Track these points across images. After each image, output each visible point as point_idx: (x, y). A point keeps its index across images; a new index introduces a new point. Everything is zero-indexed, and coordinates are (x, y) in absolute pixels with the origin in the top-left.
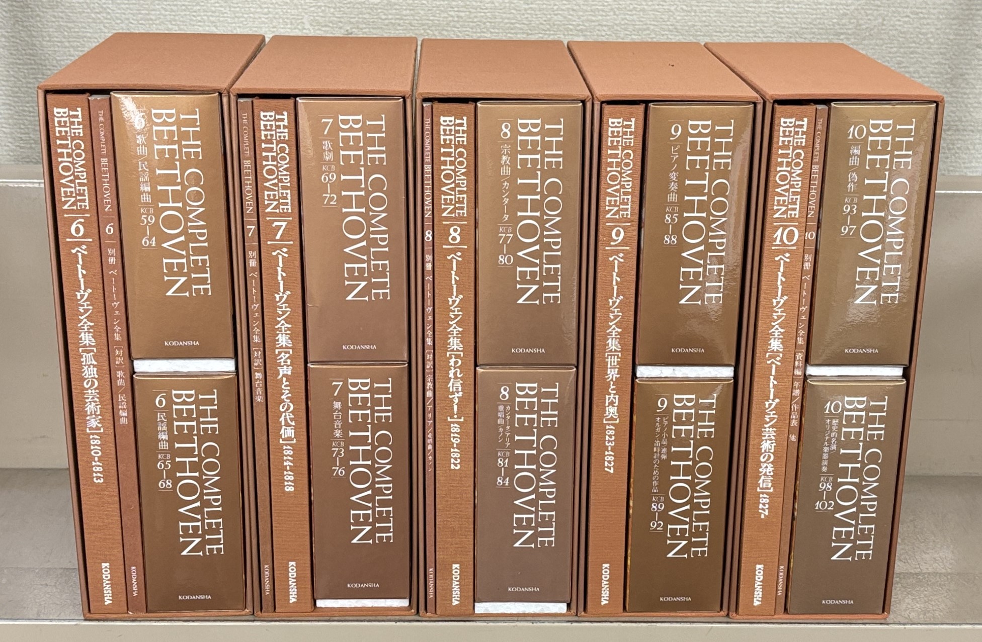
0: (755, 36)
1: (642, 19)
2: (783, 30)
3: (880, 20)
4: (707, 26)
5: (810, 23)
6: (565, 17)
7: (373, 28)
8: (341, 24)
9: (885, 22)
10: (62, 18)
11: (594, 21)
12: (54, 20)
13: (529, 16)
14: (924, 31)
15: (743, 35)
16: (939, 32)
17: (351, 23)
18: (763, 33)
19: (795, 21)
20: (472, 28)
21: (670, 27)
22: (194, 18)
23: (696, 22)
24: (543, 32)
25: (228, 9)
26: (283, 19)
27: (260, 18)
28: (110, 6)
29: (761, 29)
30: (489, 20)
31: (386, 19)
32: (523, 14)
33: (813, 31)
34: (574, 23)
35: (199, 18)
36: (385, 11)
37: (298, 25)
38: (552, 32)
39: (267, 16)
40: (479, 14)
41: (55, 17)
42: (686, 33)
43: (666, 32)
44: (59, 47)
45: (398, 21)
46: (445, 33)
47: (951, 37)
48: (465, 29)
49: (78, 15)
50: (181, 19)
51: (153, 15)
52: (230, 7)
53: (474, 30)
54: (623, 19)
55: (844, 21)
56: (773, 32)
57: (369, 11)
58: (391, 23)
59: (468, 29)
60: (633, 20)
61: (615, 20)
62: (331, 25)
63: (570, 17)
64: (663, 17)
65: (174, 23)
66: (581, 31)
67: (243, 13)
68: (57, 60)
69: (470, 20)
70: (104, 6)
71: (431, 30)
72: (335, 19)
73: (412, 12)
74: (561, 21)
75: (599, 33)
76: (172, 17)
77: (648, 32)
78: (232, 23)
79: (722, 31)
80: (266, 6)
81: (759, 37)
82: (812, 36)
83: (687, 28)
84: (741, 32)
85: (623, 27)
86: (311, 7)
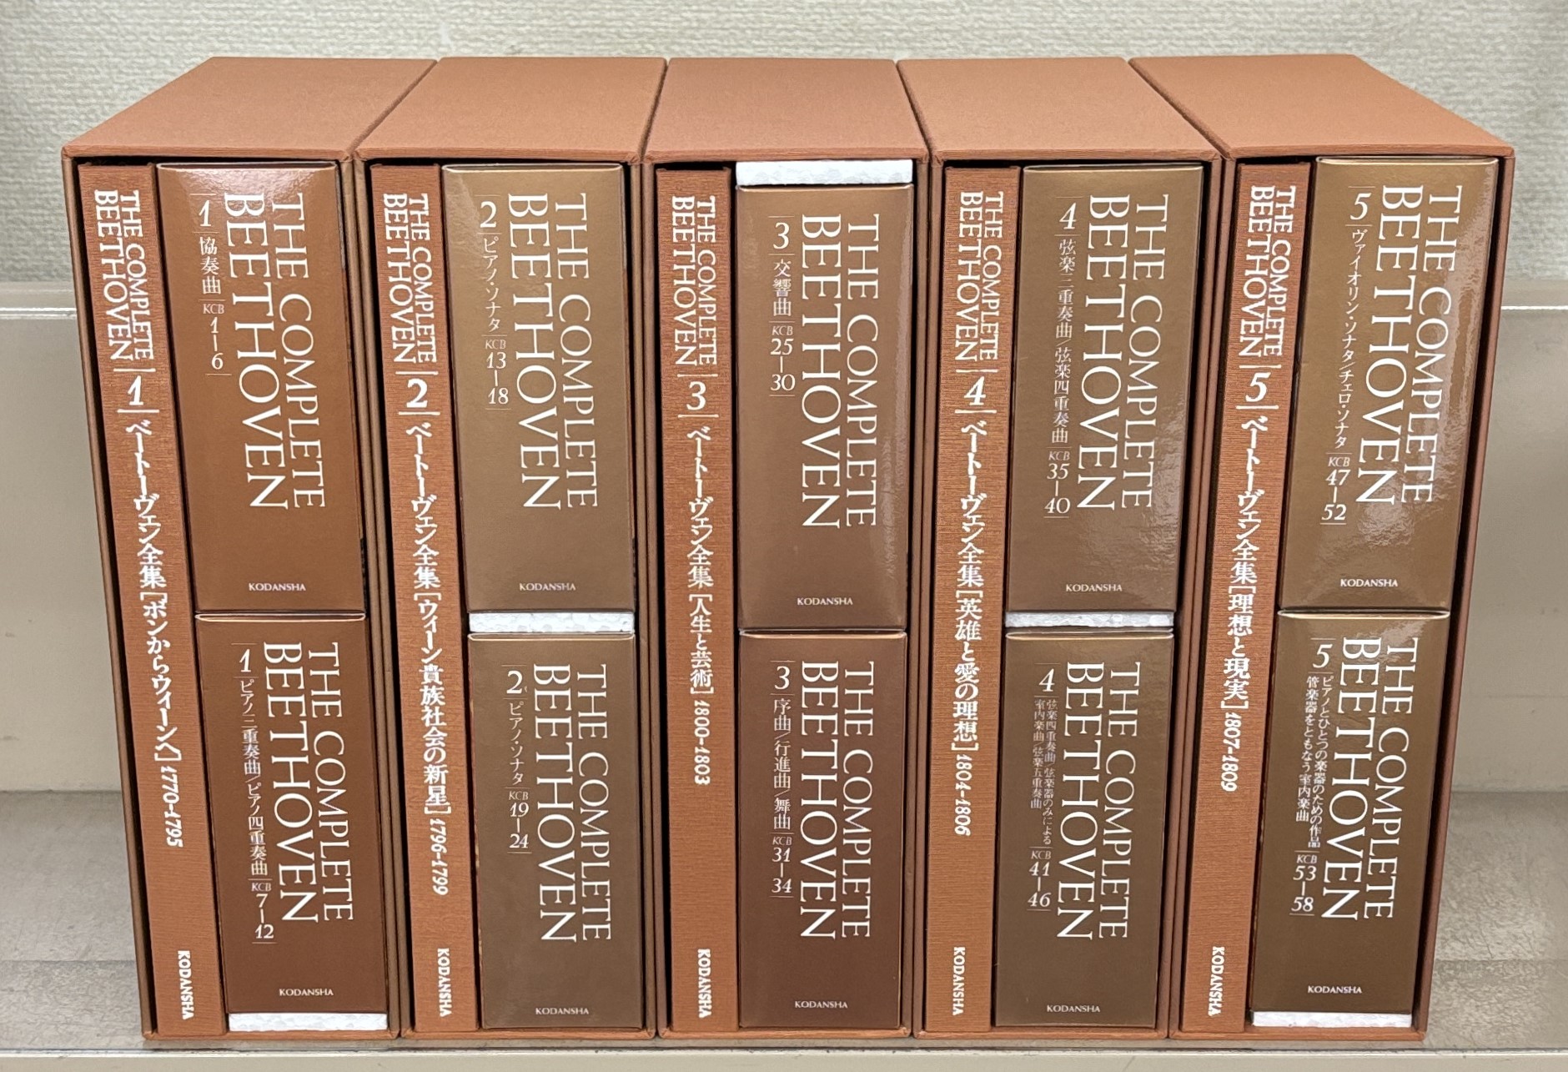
0: (1202, 45)
1: (1009, 20)
2: (1250, 34)
3: (1414, 15)
4: (1119, 29)
5: (1295, 21)
6: (878, 18)
7: (556, 42)
8: (501, 37)
9: (1422, 18)
10: (36, 33)
11: (928, 24)
12: (22, 36)
13: (818, 17)
14: (1489, 31)
15: (1182, 42)
16: (1513, 33)
17: (519, 34)
18: (1215, 38)
19: (1270, 19)
20: (722, 40)
21: (1057, 32)
22: (256, 31)
23: (1100, 22)
24: (841, 43)
25: (313, 14)
26: (405, 29)
27: (366, 28)
28: (116, 12)
29: (1212, 34)
30: (750, 25)
31: (577, 27)
32: (808, 14)
33: (1299, 34)
34: (894, 27)
35: (264, 30)
36: (575, 13)
37: (430, 38)
38: (857, 44)
39: (377, 25)
40: (734, 15)
41: (24, 32)
42: (1084, 42)
43: (1051, 41)
44: (31, 81)
45: (597, 30)
46: (676, 48)
47: (1536, 42)
48: (709, 42)
49: (63, 28)
50: (235, 32)
51: (187, 26)
52: (316, 11)
53: (726, 43)
54: (977, 20)
55: (1352, 17)
56: (1231, 38)
57: (549, 13)
58: (587, 33)
59: (715, 41)
60: (994, 22)
61: (964, 21)
62: (484, 37)
63: (887, 17)
64: (1045, 14)
65: (222, 38)
66: (906, 40)
67: (338, 21)
68: (28, 103)
69: (719, 26)
70: (106, 12)
71: (654, 44)
72: (492, 28)
73: (621, 14)
74: (872, 25)
75: (937, 44)
76: (220, 29)
77: (1020, 41)
78: (319, 38)
79: (1146, 36)
80: (376, 7)
81: (1209, 46)
82: (1298, 43)
83: (1085, 33)
84: (1178, 39)
85: (976, 33)
86: (451, 8)
